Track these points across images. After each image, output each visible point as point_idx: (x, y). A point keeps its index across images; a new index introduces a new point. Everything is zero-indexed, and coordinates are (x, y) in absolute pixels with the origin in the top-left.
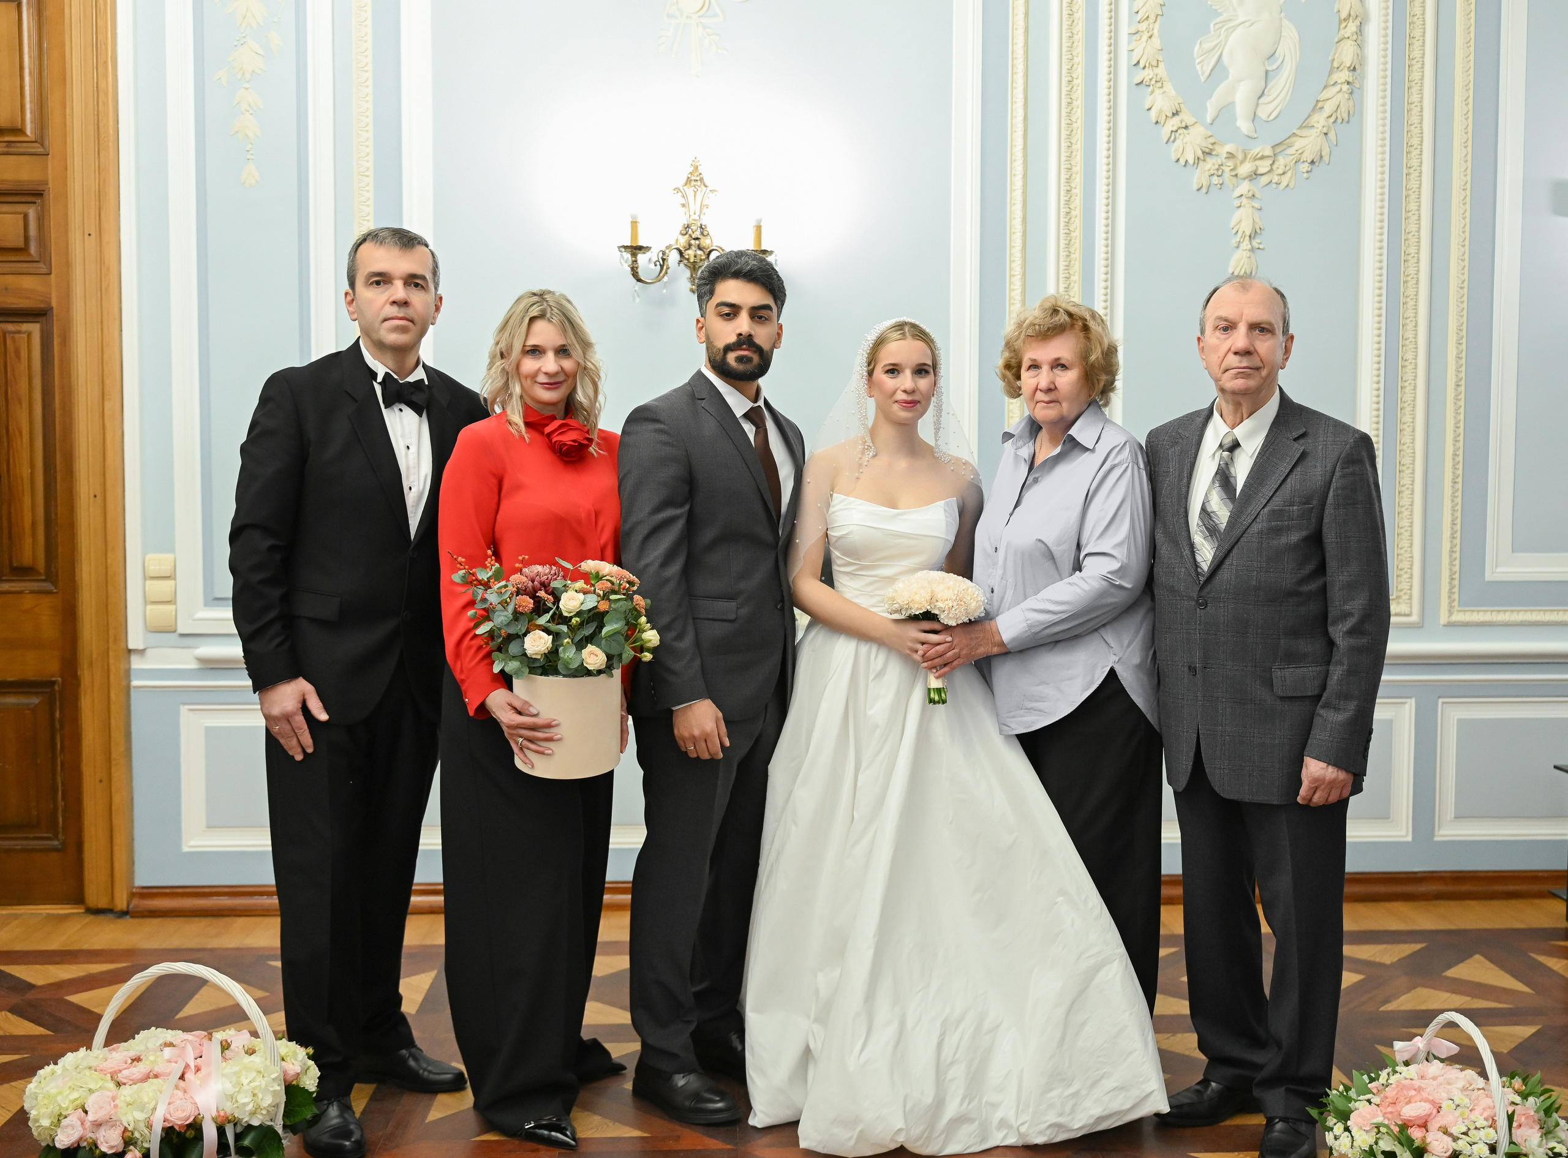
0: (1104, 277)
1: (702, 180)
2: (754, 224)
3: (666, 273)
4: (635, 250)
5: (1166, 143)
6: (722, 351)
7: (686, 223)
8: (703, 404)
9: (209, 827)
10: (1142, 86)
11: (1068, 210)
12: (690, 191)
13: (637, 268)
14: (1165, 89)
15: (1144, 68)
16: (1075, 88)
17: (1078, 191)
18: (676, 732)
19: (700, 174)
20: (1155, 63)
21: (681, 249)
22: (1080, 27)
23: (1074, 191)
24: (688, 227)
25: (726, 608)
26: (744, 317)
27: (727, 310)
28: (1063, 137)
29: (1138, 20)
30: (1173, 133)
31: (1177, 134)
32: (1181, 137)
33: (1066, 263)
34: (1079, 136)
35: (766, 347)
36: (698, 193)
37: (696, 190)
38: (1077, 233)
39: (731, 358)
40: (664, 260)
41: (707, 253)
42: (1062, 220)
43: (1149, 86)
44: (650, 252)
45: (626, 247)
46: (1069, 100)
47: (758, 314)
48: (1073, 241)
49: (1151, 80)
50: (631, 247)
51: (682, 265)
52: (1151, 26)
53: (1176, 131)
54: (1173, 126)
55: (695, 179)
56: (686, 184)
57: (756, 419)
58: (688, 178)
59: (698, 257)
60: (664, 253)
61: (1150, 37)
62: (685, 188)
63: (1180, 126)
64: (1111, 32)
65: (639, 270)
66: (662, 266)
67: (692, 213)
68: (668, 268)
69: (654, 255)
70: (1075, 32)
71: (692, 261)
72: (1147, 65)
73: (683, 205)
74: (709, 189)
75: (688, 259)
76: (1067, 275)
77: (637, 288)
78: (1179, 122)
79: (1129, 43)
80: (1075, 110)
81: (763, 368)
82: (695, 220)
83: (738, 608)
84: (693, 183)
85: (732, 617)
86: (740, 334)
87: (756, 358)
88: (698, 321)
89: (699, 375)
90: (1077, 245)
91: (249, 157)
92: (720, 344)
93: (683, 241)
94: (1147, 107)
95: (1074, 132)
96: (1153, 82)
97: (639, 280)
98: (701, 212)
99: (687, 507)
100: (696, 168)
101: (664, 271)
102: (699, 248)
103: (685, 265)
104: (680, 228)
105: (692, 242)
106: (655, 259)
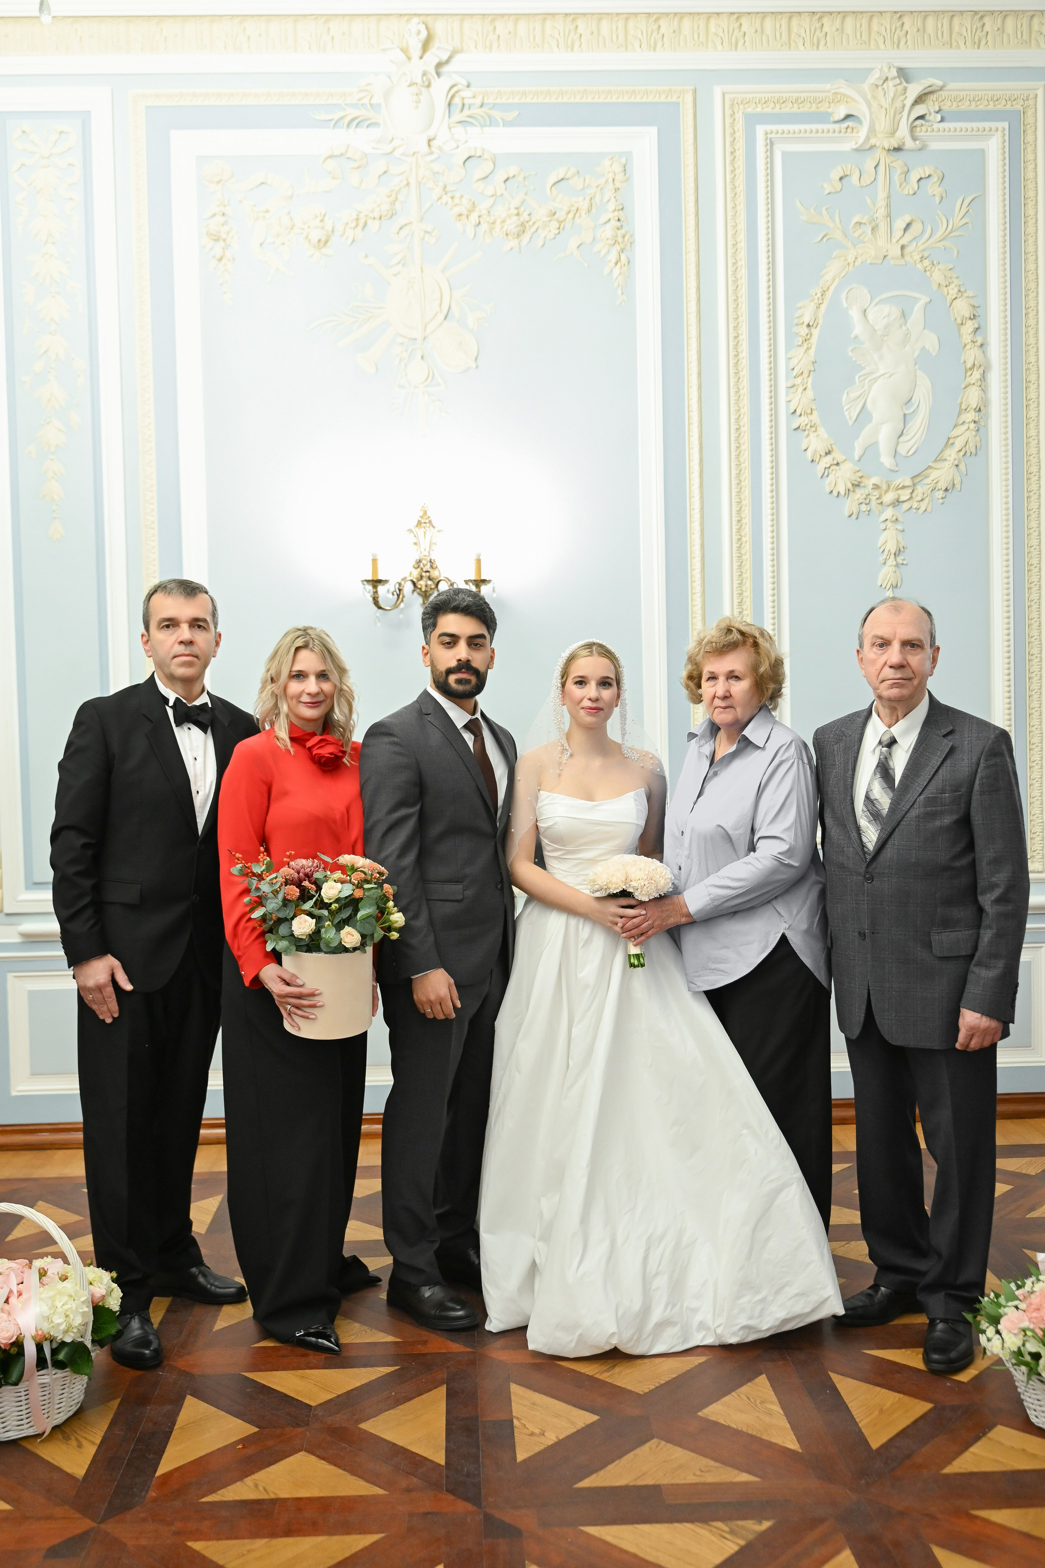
0: (771, 592)
1: (430, 522)
2: (475, 557)
3: (402, 601)
4: (376, 583)
5: (821, 477)
6: (444, 673)
7: (418, 558)
8: (429, 718)
9: (32, 1074)
10: (799, 431)
11: (739, 537)
12: (420, 532)
13: (378, 598)
14: (818, 432)
15: (800, 415)
16: (742, 434)
17: (747, 520)
18: (415, 997)
19: (429, 517)
20: (809, 411)
21: (415, 580)
22: (745, 383)
23: (743, 521)
24: (420, 561)
25: (455, 890)
26: (462, 646)
27: (448, 639)
28: (733, 475)
29: (794, 375)
30: (827, 470)
31: (830, 470)
32: (834, 472)
33: (739, 582)
34: (746, 474)
35: (482, 669)
36: (428, 533)
37: (425, 531)
38: (747, 556)
39: (452, 678)
40: (400, 590)
41: (436, 584)
42: (735, 545)
43: (805, 430)
44: (388, 584)
45: (368, 581)
46: (738, 445)
47: (474, 642)
48: (744, 563)
49: (806, 425)
50: (372, 580)
51: (415, 594)
52: (805, 381)
53: (830, 467)
54: (826, 463)
55: (425, 521)
56: (417, 526)
57: (475, 730)
58: (419, 521)
59: (429, 587)
60: (400, 584)
61: (805, 389)
62: (417, 529)
63: (832, 463)
64: (771, 386)
65: (380, 599)
66: (398, 596)
67: (423, 550)
68: (403, 597)
69: (391, 586)
70: (741, 387)
71: (423, 590)
72: (803, 413)
73: (415, 544)
74: (437, 529)
75: (420, 589)
76: (740, 592)
77: (378, 615)
78: (831, 460)
79: (787, 395)
80: (742, 453)
81: (480, 687)
82: (425, 556)
83: (464, 890)
84: (423, 525)
85: (460, 897)
86: (460, 660)
87: (473, 679)
88: (424, 648)
89: (426, 693)
90: (748, 566)
91: (55, 516)
92: (442, 667)
93: (416, 573)
94: (804, 448)
95: (742, 471)
96: (808, 427)
97: (380, 608)
98: (430, 548)
99: (418, 807)
100: (425, 513)
101: (400, 600)
102: (430, 578)
103: (419, 594)
104: (413, 563)
105: (424, 574)
106: (392, 589)
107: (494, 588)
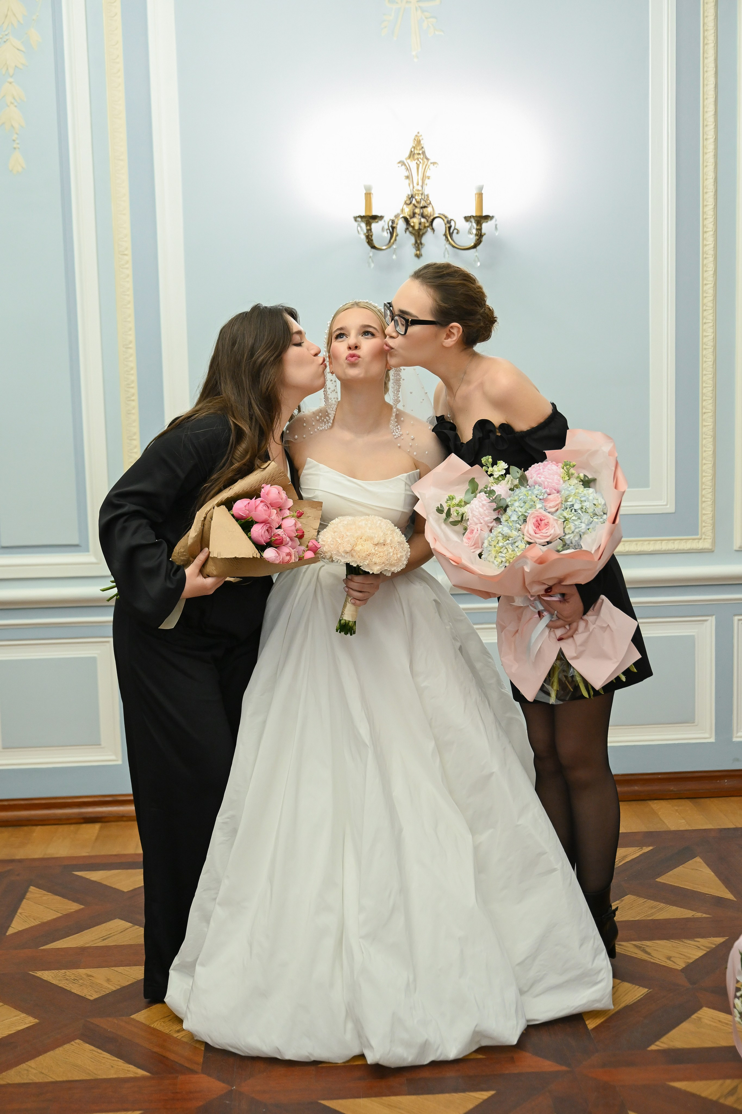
1: (424, 153)
2: (476, 191)
3: (395, 240)
4: (370, 219)
7: (410, 193)
12: (413, 164)
13: (372, 236)
19: (422, 148)
21: (408, 217)
24: (412, 197)
36: (421, 165)
37: (418, 163)
40: (393, 228)
41: (430, 220)
44: (383, 221)
45: (362, 217)
50: (367, 217)
51: (408, 232)
55: (417, 153)
56: (409, 157)
58: (411, 151)
59: (423, 225)
60: (393, 221)
62: (409, 161)
65: (374, 238)
66: (392, 234)
67: (415, 184)
68: (397, 235)
69: (386, 223)
71: (417, 227)
73: (407, 177)
74: (430, 161)
75: (413, 227)
77: (371, 255)
82: (418, 190)
84: (416, 156)
91: (15, 146)
93: (407, 211)
97: (373, 247)
98: (423, 183)
100: (419, 142)
101: (393, 239)
102: (423, 216)
103: (411, 232)
104: (404, 198)
105: (417, 211)
106: (386, 227)
107: (496, 225)
